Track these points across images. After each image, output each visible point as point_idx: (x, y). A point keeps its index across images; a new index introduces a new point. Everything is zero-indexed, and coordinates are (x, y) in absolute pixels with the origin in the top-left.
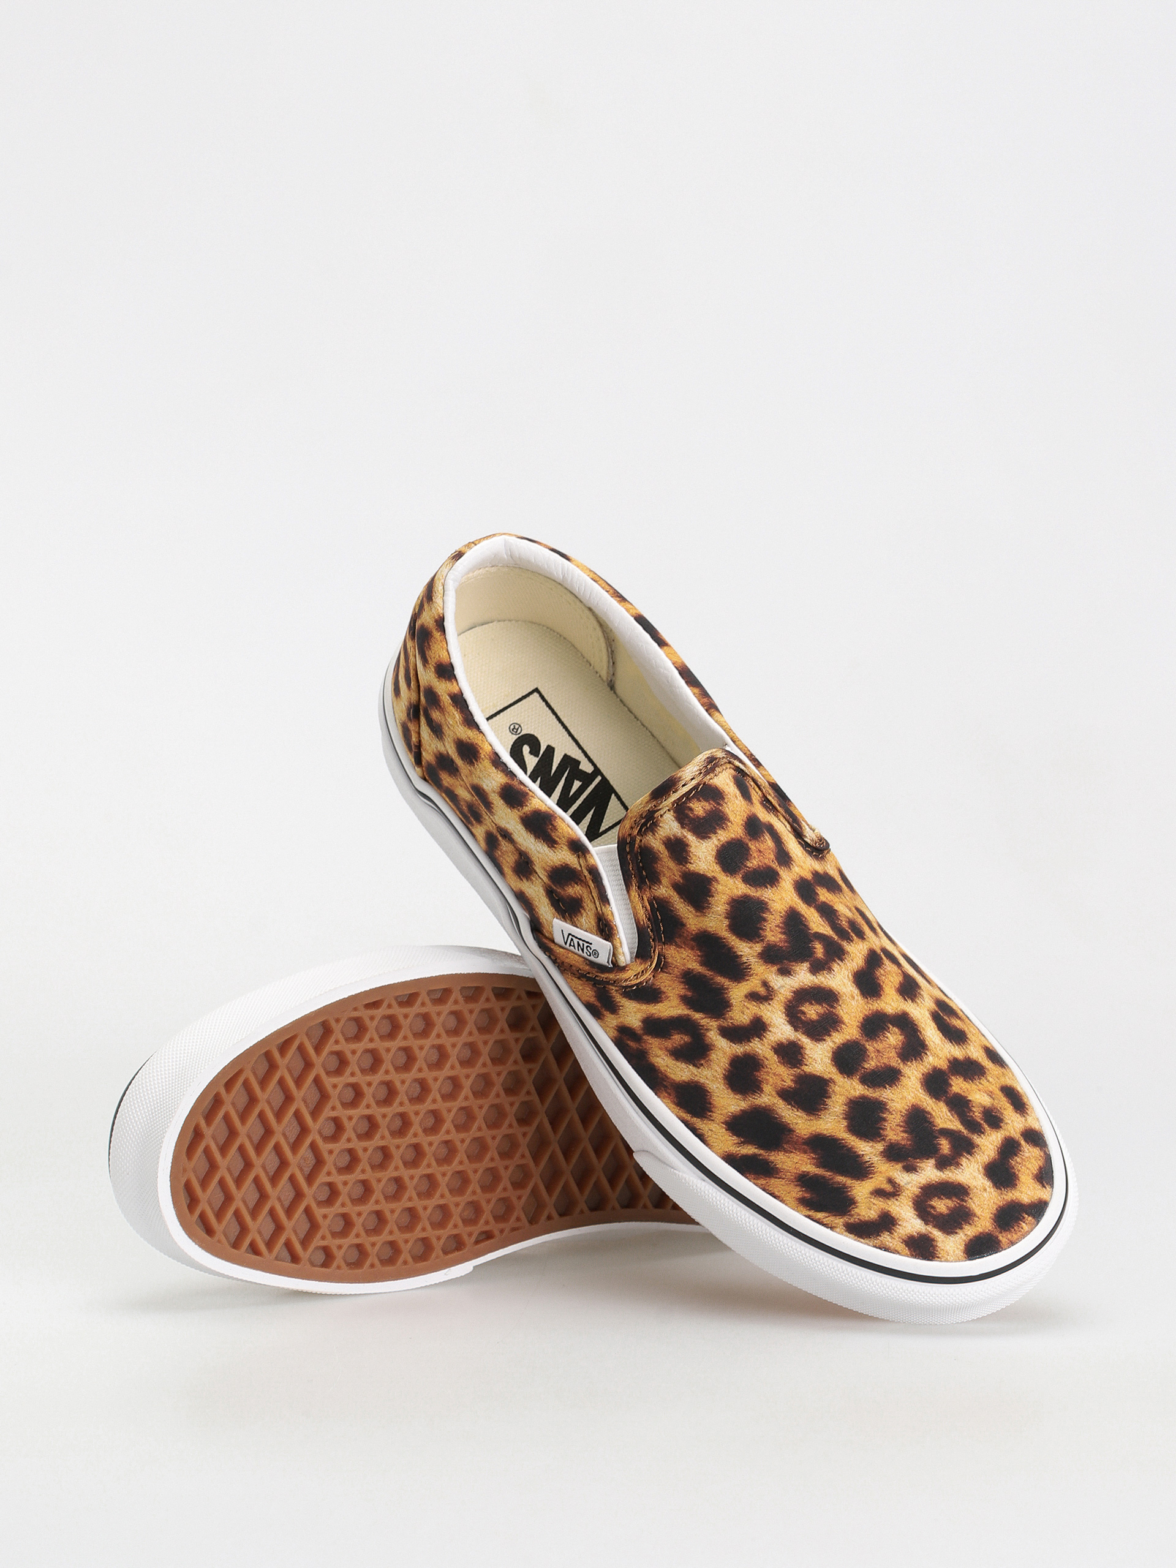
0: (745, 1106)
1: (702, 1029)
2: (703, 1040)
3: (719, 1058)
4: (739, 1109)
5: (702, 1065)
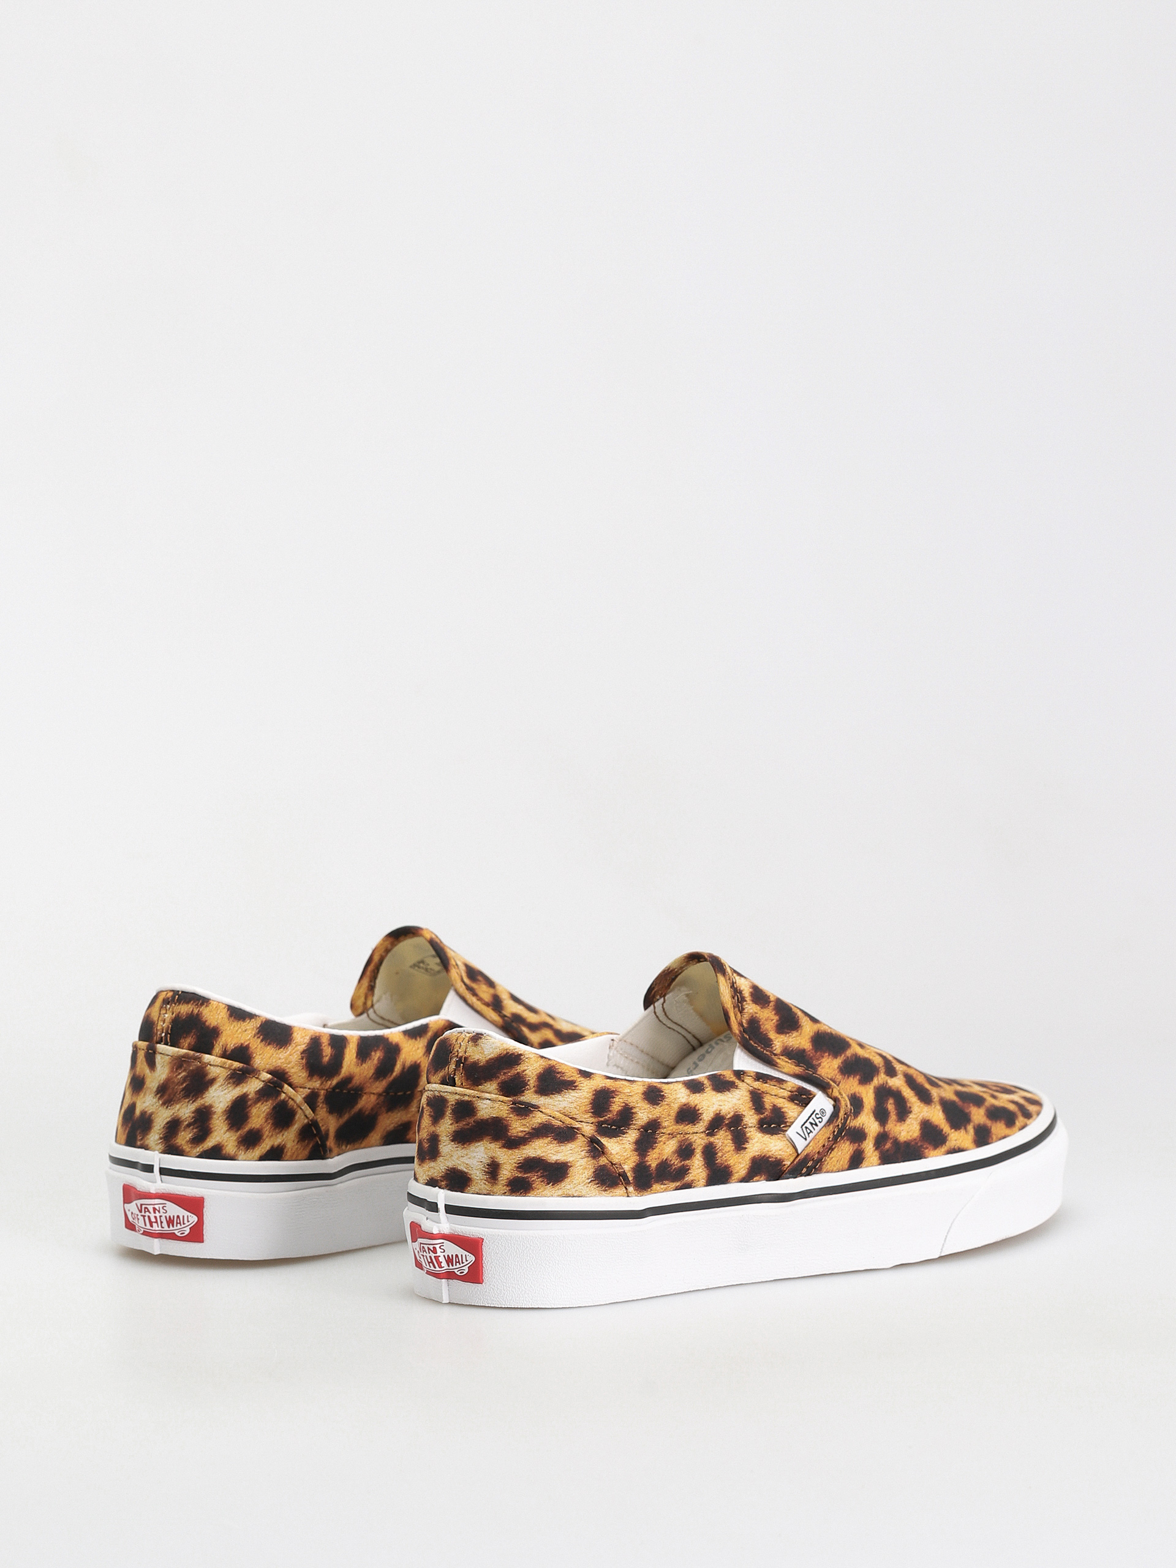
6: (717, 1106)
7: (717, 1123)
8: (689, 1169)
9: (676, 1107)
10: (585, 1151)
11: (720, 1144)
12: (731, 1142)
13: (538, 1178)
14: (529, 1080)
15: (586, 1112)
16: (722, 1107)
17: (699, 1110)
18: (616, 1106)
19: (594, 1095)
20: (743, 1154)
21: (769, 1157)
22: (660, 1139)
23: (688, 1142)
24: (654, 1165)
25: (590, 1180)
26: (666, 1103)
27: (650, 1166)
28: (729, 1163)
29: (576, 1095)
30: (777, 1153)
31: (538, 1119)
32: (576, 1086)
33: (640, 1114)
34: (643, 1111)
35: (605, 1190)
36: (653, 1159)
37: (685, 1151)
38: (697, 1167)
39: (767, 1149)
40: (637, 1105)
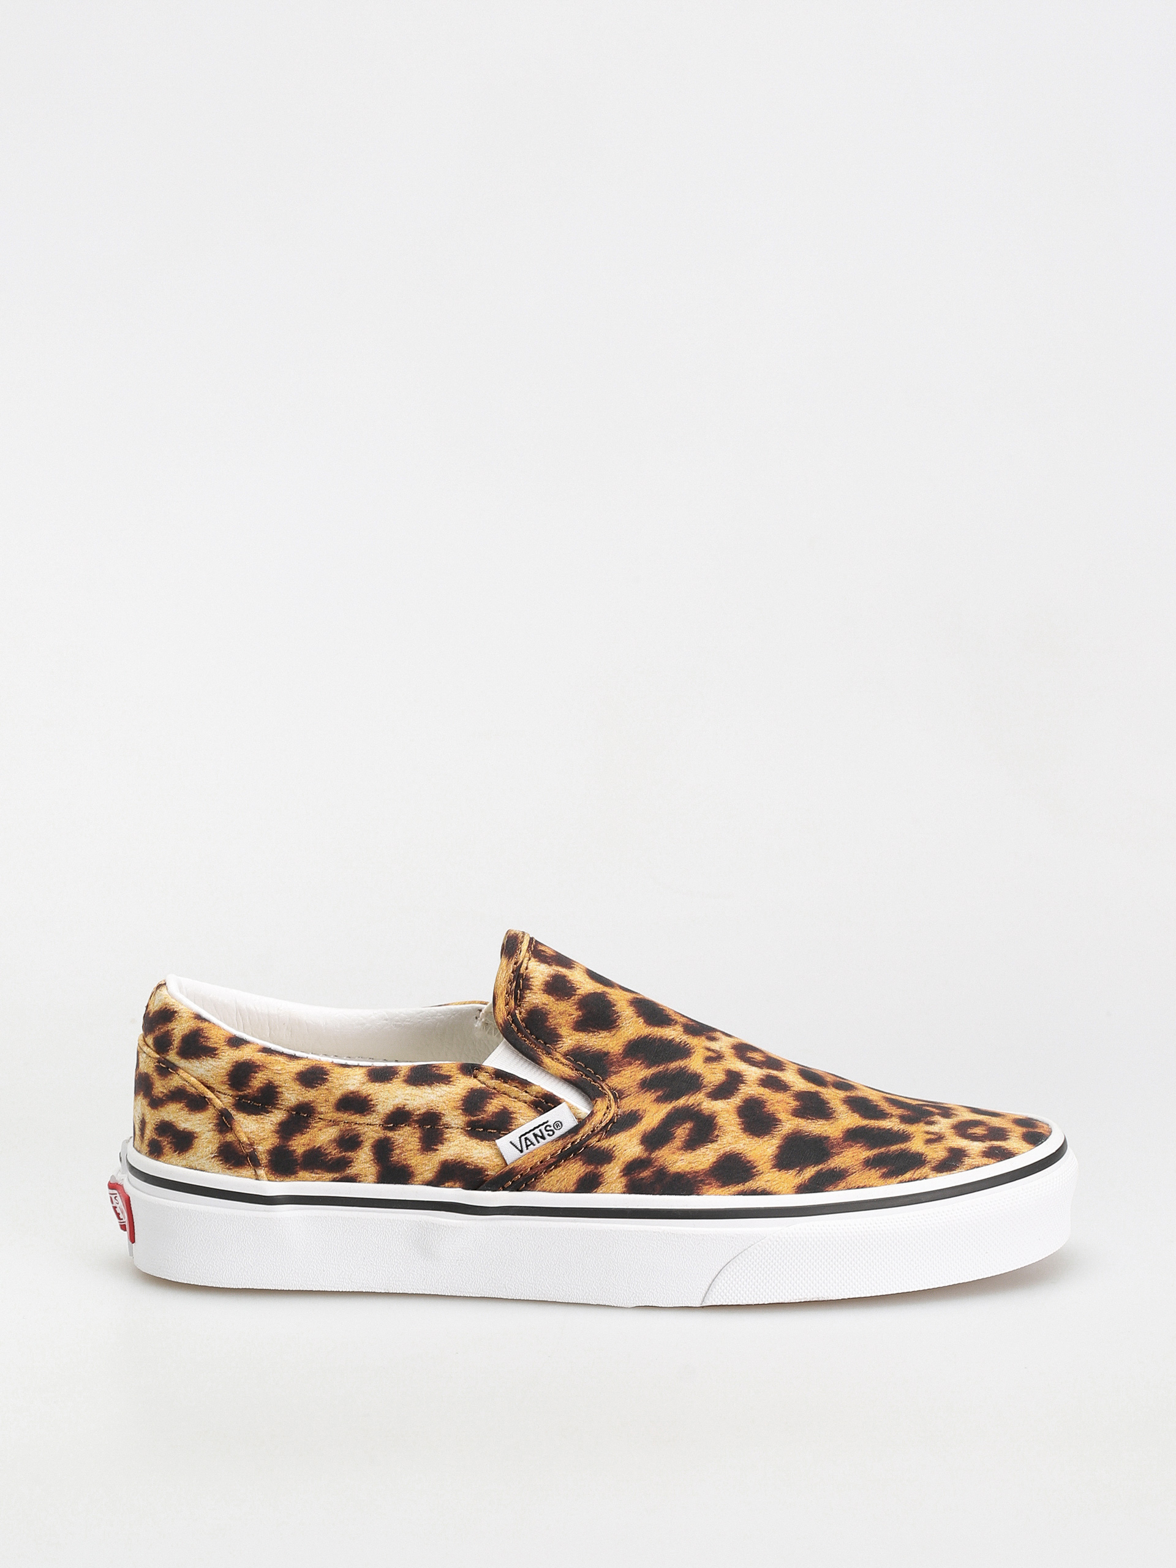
0: (777, 1142)
1: (694, 1108)
2: (703, 1115)
3: (727, 1119)
4: (774, 1148)
5: (718, 1136)
6: (401, 1100)
7: (399, 1117)
8: (351, 1162)
9: (338, 1093)
10: (213, 1124)
11: (401, 1141)
12: (418, 1141)
13: (168, 1144)
14: (174, 1040)
15: (223, 1083)
16: (407, 1102)
17: (371, 1101)
18: (258, 1081)
19: (233, 1066)
20: (432, 1155)
21: (467, 1163)
22: (315, 1125)
23: (355, 1133)
24: (300, 1150)
25: (213, 1155)
26: (326, 1087)
27: (294, 1151)
28: (409, 1162)
29: (214, 1063)
30: (479, 1161)
31: (175, 1081)
32: (216, 1054)
33: (286, 1095)
34: (291, 1092)
35: (229, 1169)
36: (299, 1144)
37: (350, 1142)
38: (363, 1160)
39: (465, 1155)
40: (284, 1085)
